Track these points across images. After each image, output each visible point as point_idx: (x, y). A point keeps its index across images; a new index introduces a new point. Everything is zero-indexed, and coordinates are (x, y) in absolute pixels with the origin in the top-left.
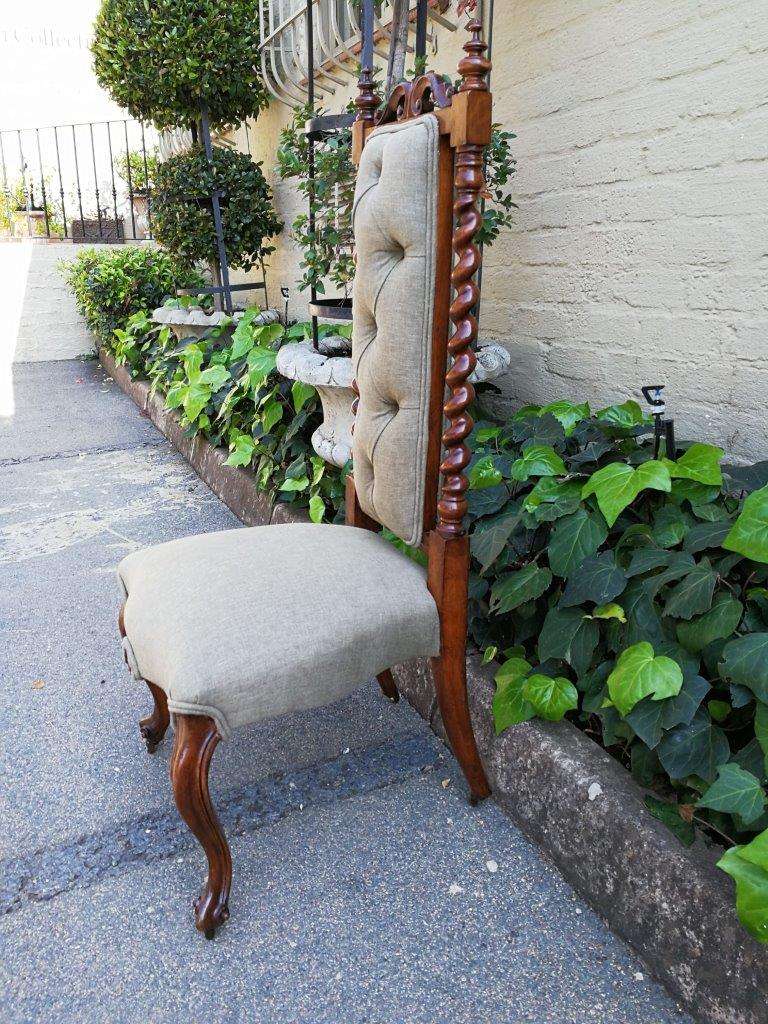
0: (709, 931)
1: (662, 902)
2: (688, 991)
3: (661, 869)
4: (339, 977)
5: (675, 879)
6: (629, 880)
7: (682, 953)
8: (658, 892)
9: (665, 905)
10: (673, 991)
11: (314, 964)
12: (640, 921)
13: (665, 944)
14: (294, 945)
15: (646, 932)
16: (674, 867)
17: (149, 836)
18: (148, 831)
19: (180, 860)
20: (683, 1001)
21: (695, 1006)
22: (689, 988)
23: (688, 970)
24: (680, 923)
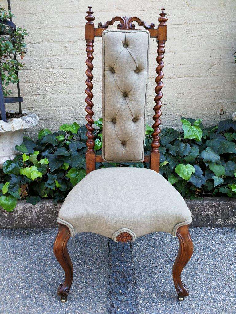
0: (221, 209)
1: (209, 212)
2: (222, 224)
3: (206, 206)
4: (204, 274)
5: (210, 206)
6: (199, 214)
7: (218, 217)
8: (207, 211)
9: (210, 212)
10: (218, 226)
11: (198, 278)
12: (205, 220)
13: (213, 219)
14: (190, 280)
15: (208, 220)
16: (208, 204)
17: (122, 310)
18: (119, 310)
19: (141, 302)
20: (221, 226)
21: (224, 224)
22: (221, 223)
23: (220, 219)
24: (215, 213)
